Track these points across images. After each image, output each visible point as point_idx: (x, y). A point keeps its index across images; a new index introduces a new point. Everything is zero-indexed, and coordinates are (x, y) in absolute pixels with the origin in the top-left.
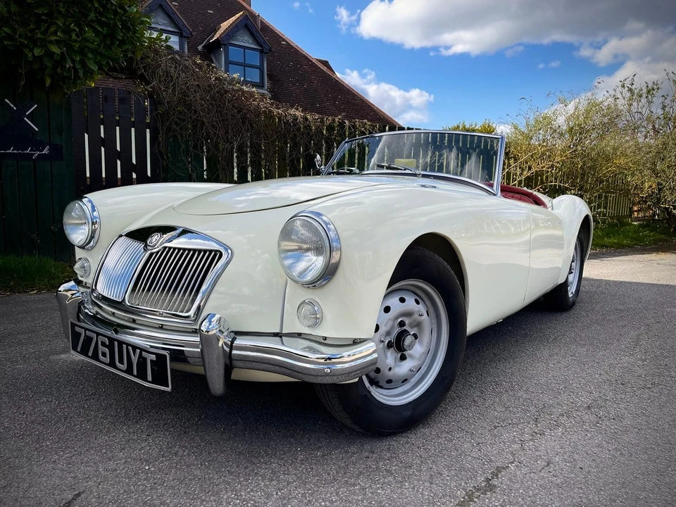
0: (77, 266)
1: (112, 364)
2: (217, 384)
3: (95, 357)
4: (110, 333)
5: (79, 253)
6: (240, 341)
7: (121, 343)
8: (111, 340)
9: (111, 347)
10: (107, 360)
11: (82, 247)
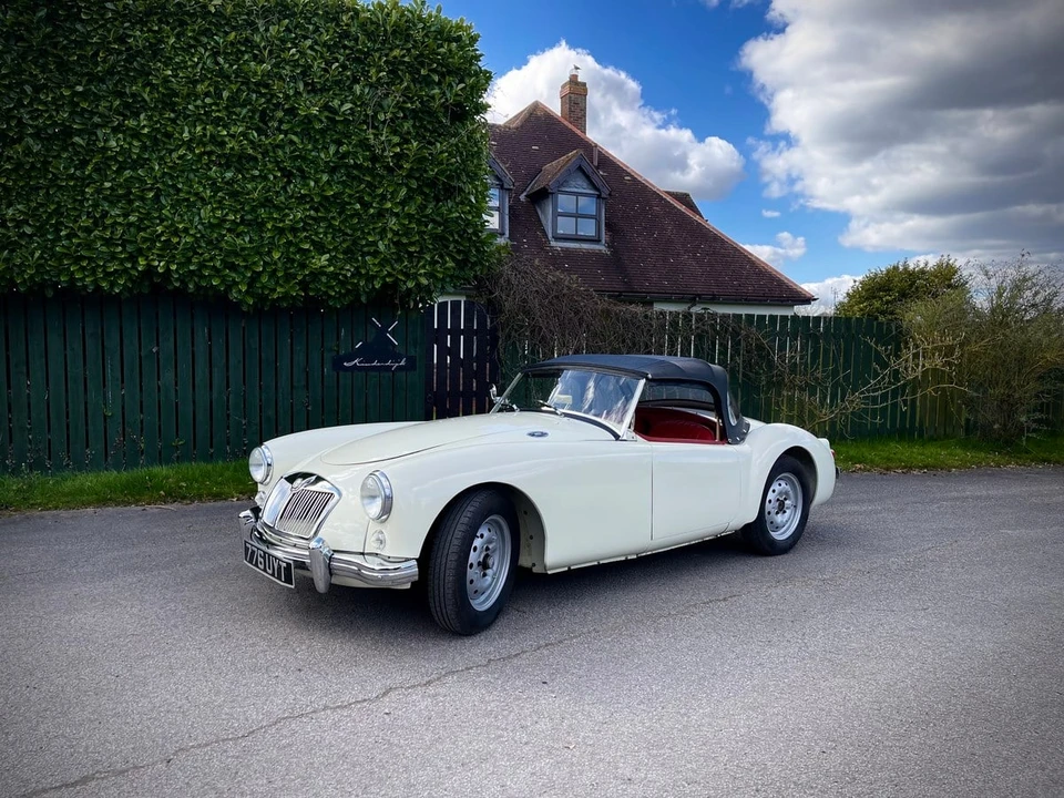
0: (257, 497)
1: (265, 570)
2: (321, 586)
3: (256, 565)
4: (264, 548)
5: (260, 487)
6: (336, 556)
7: (269, 555)
8: (265, 553)
9: (264, 558)
10: (262, 567)
11: (262, 483)
